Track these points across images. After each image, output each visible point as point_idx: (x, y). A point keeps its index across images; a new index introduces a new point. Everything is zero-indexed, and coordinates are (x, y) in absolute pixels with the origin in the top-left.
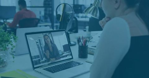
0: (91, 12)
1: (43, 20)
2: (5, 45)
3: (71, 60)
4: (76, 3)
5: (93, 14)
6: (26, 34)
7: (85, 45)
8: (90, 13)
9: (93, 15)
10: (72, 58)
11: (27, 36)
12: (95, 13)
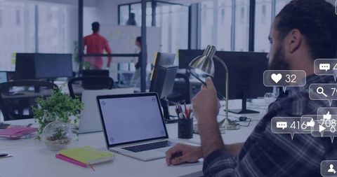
0: (201, 67)
1: (125, 82)
2: (67, 114)
3: (165, 140)
4: (193, 47)
5: (204, 69)
6: (99, 98)
7: (188, 116)
8: (198, 67)
9: (204, 71)
10: (167, 137)
11: (101, 100)
12: (207, 67)
